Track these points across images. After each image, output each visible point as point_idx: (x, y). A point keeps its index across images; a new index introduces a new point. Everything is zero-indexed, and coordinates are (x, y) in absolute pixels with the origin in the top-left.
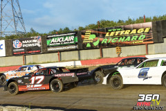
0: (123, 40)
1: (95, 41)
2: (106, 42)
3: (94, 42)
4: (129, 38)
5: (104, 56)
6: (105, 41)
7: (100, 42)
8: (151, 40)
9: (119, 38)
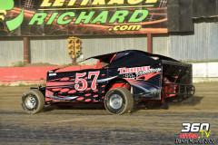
0: (88, 18)
1: (11, 16)
2: (40, 22)
3: (8, 18)
4: (104, 14)
5: (35, 60)
6: (38, 18)
7: (26, 20)
8: (162, 25)
9: (78, 13)
